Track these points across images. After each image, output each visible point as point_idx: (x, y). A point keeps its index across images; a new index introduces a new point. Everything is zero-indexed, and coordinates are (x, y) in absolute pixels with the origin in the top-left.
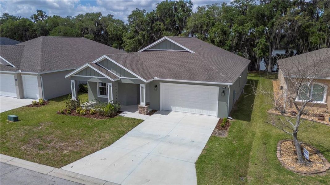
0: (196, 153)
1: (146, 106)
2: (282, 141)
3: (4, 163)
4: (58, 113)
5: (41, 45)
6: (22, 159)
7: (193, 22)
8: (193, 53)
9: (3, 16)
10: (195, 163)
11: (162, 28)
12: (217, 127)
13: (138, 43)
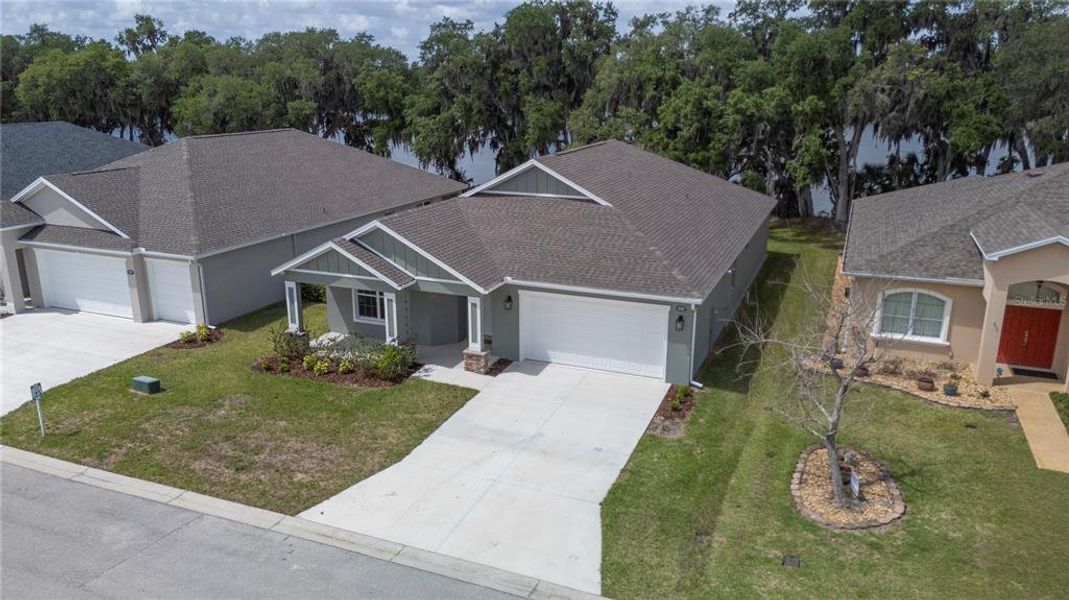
0: (604, 479)
1: (484, 353)
2: (813, 447)
3: (166, 504)
4: (253, 368)
5: (186, 166)
6: (204, 493)
7: (615, 75)
8: (606, 207)
9: (30, 34)
10: (600, 504)
11: (523, 85)
12: (661, 411)
13: (450, 130)
